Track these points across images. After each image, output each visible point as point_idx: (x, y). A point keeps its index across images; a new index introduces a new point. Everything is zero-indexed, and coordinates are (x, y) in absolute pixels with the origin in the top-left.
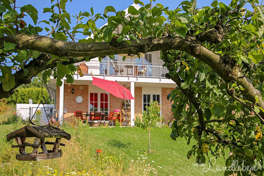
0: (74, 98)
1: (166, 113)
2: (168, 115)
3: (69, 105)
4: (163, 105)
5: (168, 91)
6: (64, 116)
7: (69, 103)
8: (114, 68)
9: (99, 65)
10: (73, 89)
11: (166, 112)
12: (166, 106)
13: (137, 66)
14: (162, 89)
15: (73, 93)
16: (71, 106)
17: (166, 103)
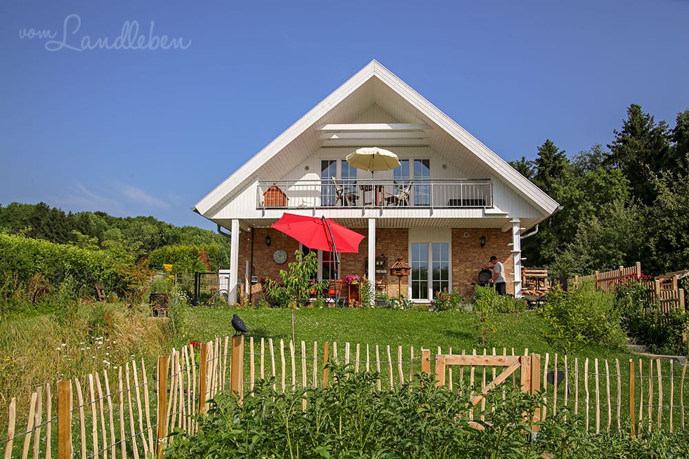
0: (270, 254)
1: (462, 281)
2: (466, 286)
3: (262, 267)
4: (455, 266)
5: (467, 235)
6: (253, 289)
7: (262, 265)
8: (337, 192)
9: (319, 189)
10: (268, 238)
11: (460, 279)
12: (462, 267)
13: (380, 186)
14: (452, 232)
15: (269, 245)
16: (266, 269)
17: (460, 261)
